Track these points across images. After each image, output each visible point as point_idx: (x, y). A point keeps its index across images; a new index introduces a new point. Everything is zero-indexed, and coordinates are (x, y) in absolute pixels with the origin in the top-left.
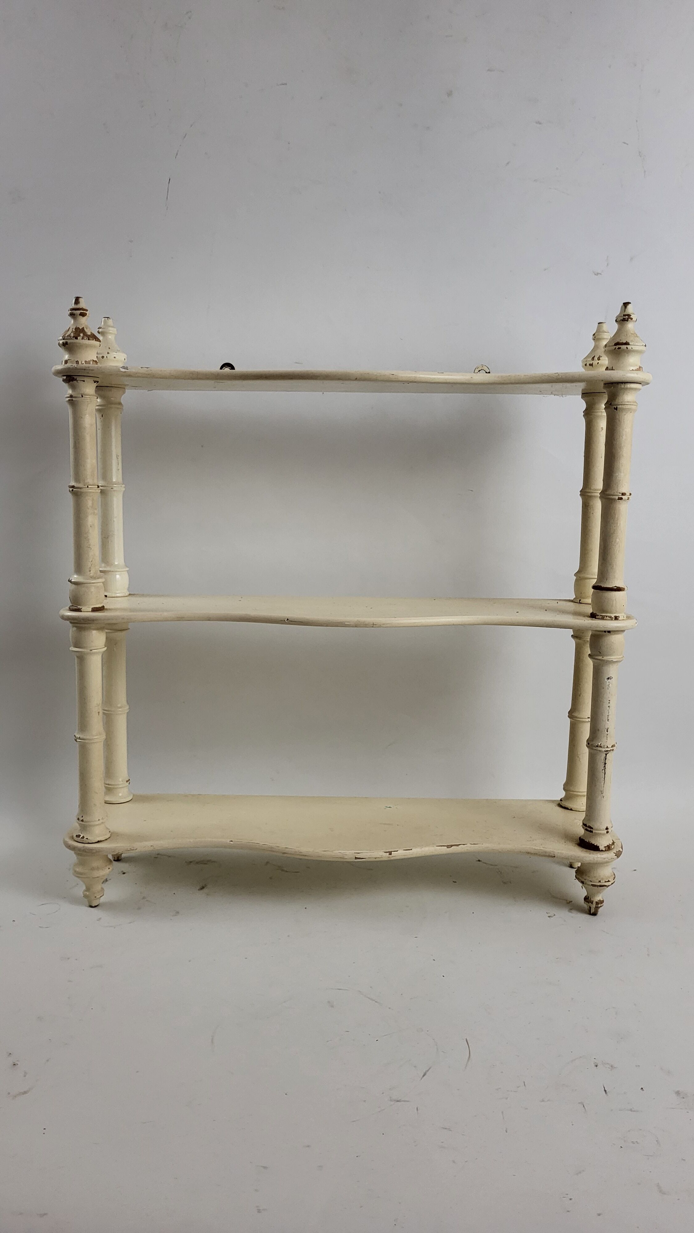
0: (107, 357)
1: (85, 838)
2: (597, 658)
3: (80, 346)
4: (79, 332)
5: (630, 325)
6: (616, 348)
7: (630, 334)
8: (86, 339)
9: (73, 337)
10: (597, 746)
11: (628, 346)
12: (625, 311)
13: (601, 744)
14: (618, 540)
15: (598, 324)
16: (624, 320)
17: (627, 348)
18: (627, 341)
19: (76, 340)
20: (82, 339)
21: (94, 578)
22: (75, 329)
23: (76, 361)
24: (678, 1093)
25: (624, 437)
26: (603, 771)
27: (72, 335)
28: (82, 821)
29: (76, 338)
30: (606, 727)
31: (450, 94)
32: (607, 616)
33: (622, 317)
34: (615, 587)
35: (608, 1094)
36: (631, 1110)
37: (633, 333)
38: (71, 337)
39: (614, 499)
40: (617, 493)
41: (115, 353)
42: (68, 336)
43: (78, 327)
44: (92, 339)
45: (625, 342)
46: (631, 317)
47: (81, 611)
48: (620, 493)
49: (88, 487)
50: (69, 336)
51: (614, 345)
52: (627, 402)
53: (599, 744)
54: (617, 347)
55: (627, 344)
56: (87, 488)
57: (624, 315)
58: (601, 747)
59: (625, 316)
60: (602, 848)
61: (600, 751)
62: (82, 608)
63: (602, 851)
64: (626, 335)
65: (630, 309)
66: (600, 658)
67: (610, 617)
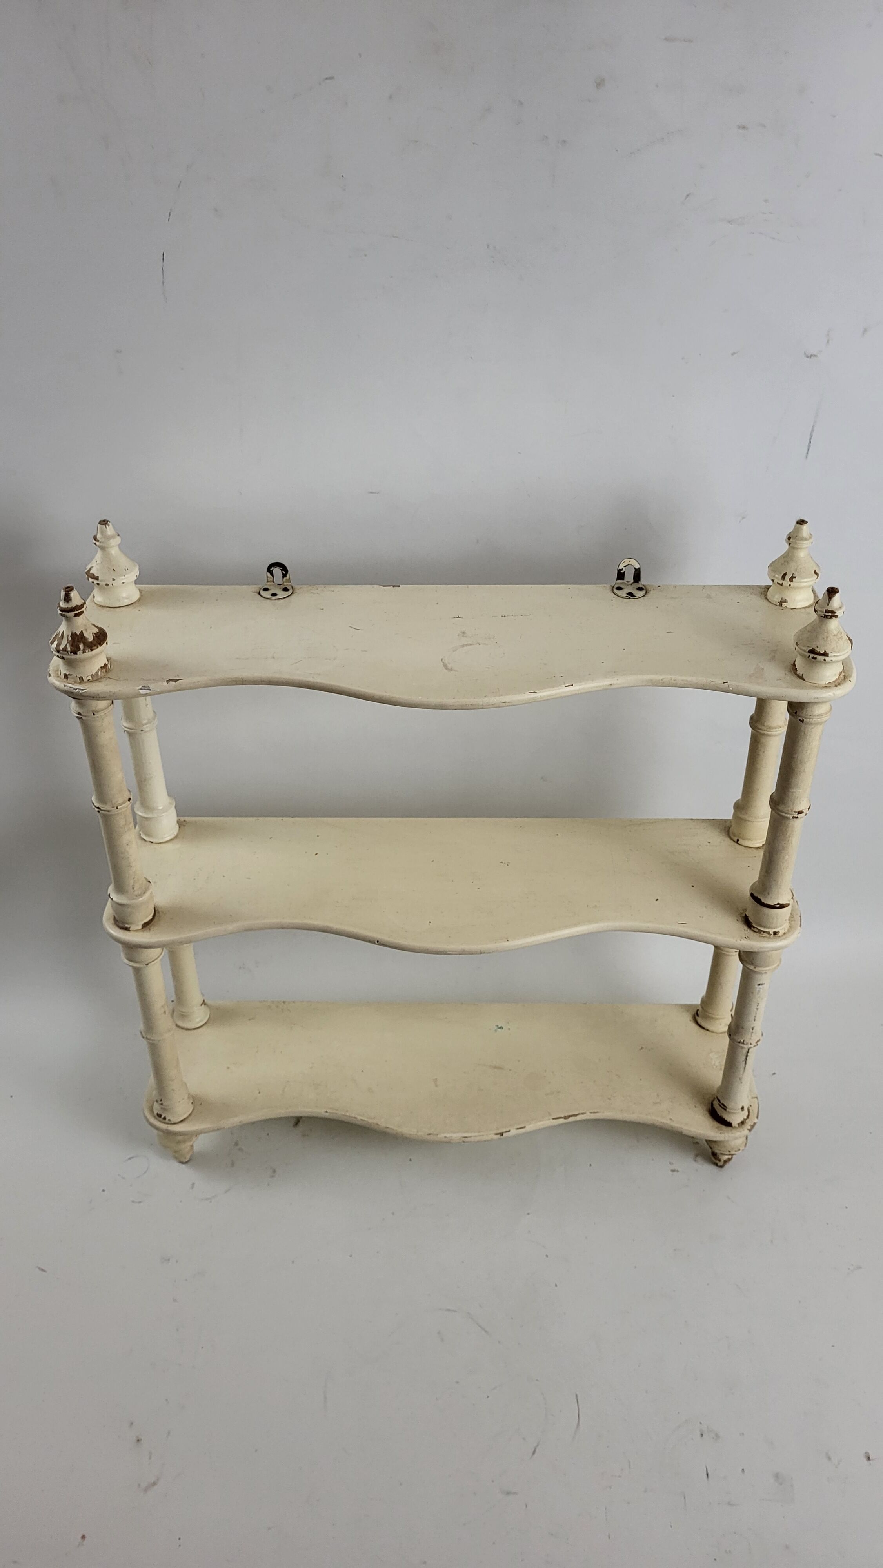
0: (112, 584)
1: (167, 1119)
2: (748, 967)
3: (82, 661)
4: (77, 640)
5: (833, 624)
6: (809, 656)
7: (832, 637)
8: (89, 651)
9: (71, 653)
10: (739, 1042)
11: (826, 658)
12: (828, 604)
13: (744, 1041)
14: (787, 857)
15: (795, 523)
16: (826, 617)
17: (825, 660)
18: (825, 651)
19: (75, 655)
20: (83, 653)
21: (140, 895)
22: (71, 637)
23: (79, 678)
24: (777, 1476)
25: (809, 752)
26: (744, 1062)
27: (69, 649)
28: (162, 1104)
29: (75, 653)
30: (752, 1026)
31: (600, 84)
32: (764, 932)
33: (823, 612)
34: (778, 904)
35: (710, 1478)
36: (729, 1504)
37: (835, 633)
38: (68, 652)
39: (788, 818)
40: (792, 811)
41: (123, 577)
42: (63, 650)
43: (74, 632)
44: (96, 647)
45: (824, 652)
46: (836, 614)
47: (129, 930)
48: (795, 812)
49: (117, 808)
50: (65, 649)
51: (808, 652)
52: (818, 716)
53: (742, 1041)
54: (812, 656)
55: (825, 654)
56: (117, 810)
57: (827, 611)
58: (744, 1044)
59: (828, 613)
60: (735, 1124)
61: (742, 1048)
62: (130, 927)
63: (735, 1127)
64: (825, 639)
65: (836, 600)
66: (752, 968)
67: (769, 933)
